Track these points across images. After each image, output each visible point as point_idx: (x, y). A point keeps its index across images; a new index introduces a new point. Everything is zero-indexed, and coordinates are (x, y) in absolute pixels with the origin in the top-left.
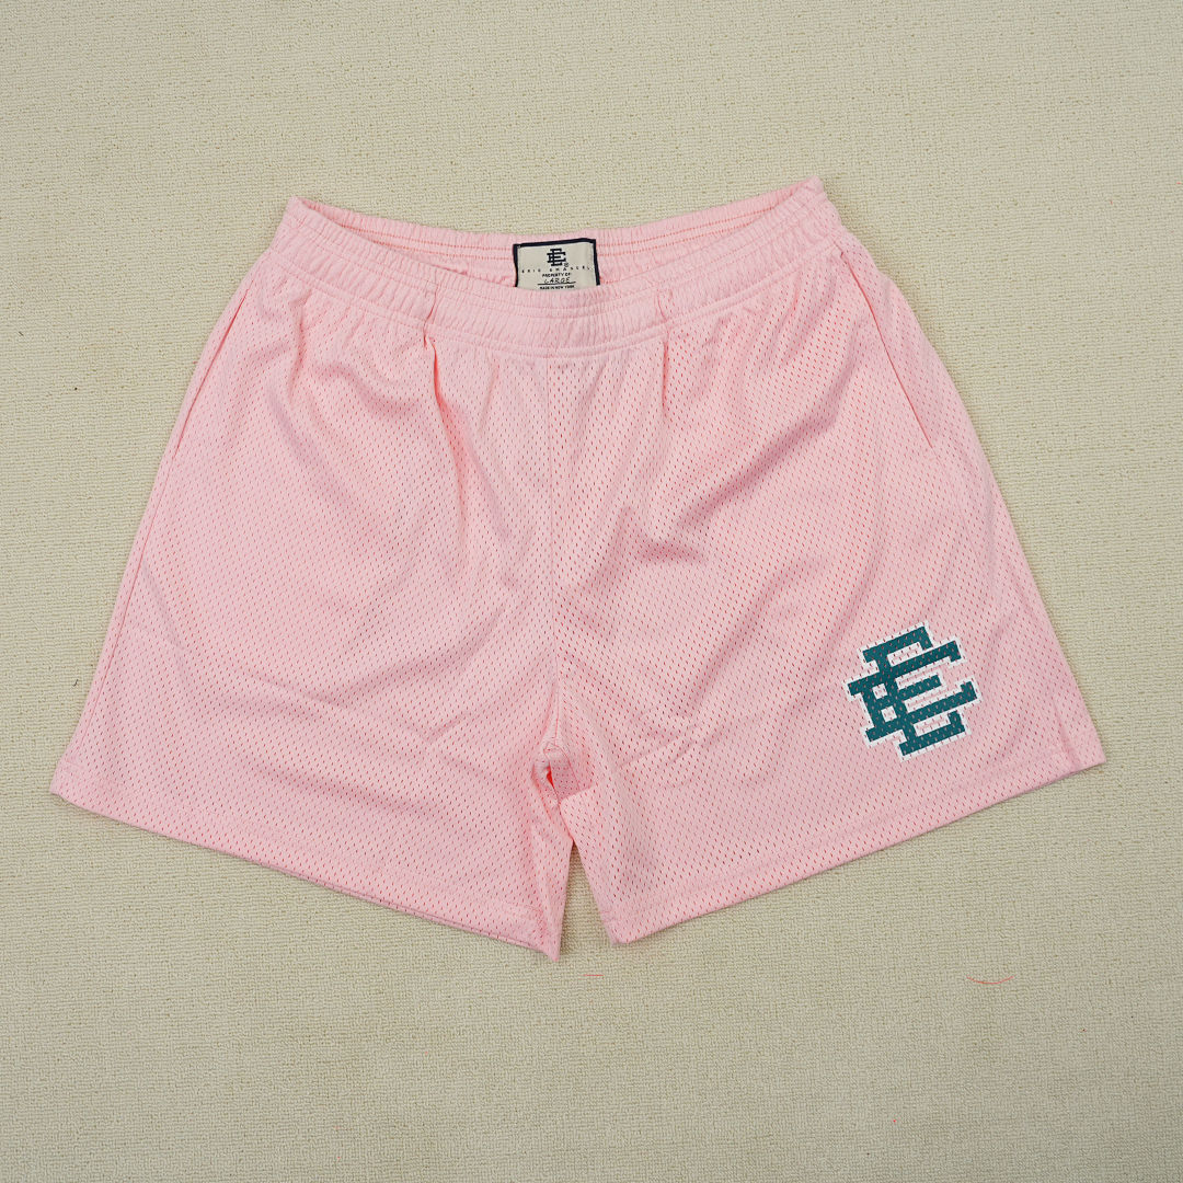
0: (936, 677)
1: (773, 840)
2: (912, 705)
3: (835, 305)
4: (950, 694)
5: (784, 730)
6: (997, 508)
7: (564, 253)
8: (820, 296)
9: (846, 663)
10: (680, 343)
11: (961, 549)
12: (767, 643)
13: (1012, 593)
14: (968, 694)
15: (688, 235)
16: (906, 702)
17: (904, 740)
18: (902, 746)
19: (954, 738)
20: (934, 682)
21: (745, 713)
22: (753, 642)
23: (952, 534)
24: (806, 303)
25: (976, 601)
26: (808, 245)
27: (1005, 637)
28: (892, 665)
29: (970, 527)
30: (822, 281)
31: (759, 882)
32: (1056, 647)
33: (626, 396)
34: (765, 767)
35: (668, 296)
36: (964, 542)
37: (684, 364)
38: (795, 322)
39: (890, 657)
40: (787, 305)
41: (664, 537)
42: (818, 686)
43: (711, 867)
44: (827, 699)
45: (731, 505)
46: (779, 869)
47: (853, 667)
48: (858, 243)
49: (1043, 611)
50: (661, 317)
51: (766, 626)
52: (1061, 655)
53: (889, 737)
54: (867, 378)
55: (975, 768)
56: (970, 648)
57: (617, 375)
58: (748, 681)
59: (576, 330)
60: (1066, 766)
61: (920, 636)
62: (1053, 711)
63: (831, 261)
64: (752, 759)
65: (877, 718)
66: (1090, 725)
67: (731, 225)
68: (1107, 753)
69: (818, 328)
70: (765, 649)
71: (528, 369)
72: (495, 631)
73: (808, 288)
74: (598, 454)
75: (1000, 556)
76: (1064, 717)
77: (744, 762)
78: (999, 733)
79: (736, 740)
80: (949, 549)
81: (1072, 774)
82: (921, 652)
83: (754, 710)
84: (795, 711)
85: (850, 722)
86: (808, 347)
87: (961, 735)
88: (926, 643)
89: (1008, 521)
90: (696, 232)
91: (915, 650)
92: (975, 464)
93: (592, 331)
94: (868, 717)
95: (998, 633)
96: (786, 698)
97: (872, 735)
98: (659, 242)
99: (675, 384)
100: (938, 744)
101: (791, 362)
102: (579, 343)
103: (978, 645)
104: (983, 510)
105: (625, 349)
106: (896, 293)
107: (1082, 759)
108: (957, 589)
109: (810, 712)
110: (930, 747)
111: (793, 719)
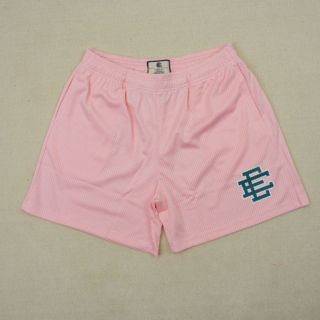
0: (262, 181)
1: (217, 225)
2: (256, 188)
3: (235, 78)
4: (266, 185)
5: (220, 194)
6: (280, 134)
7: (161, 64)
8: (231, 76)
10: (193, 88)
11: (270, 145)
12: (216, 171)
13: (284, 158)
14: (271, 185)
15: (195, 59)
16: (254, 187)
17: (253, 198)
18: (253, 199)
19: (267, 197)
20: (262, 182)
21: (210, 190)
22: (212, 170)
23: (267, 141)
24: (227, 77)
25: (274, 159)
26: (228, 61)
27: (282, 170)
28: (250, 177)
29: (272, 139)
30: (232, 71)
31: (213, 236)
32: (296, 172)
33: (177, 103)
34: (215, 205)
35: (189, 75)
36: (270, 143)
37: (193, 94)
38: (224, 83)
39: (250, 175)
40: (222, 78)
41: (188, 141)
42: (230, 183)
43: (200, 232)
44: (232, 186)
45: (206, 133)
46: (219, 233)
47: (239, 177)
48: (242, 61)
49: (292, 162)
50: (187, 81)
51: (216, 166)
52: (297, 174)
53: (249, 197)
54: (244, 98)
55: (273, 206)
56: (272, 173)
57: (175, 97)
58: (210, 181)
59: (164, 85)
60: (298, 205)
61: (258, 169)
62: (295, 190)
63: (234, 66)
64: (212, 203)
65: (246, 191)
66: (305, 194)
67: (207, 56)
68: (310, 202)
69: (230, 84)
70: (215, 172)
71: (151, 95)
72: (141, 167)
73: (228, 73)
74: (170, 119)
75: (280, 147)
76: (298, 192)
77: (209, 203)
78: (280, 196)
79: (207, 197)
80: (266, 145)
81: (300, 208)
82: (258, 173)
83: (212, 189)
84: (223, 190)
85: (239, 193)
86: (228, 89)
87: (269, 197)
88: (260, 171)
89: (283, 138)
90: (197, 58)
91: (257, 173)
92: (274, 122)
93: (168, 84)
94: (244, 191)
95: (280, 168)
96: (221, 186)
97: (245, 196)
98: (187, 61)
99: (191, 99)
100: (263, 199)
101: (223, 94)
102: (165, 88)
103: (274, 172)
104: (276, 135)
105: (177, 90)
106: (252, 75)
107: (303, 203)
108: (269, 156)
109: (227, 190)
110: (261, 200)
111: (223, 192)
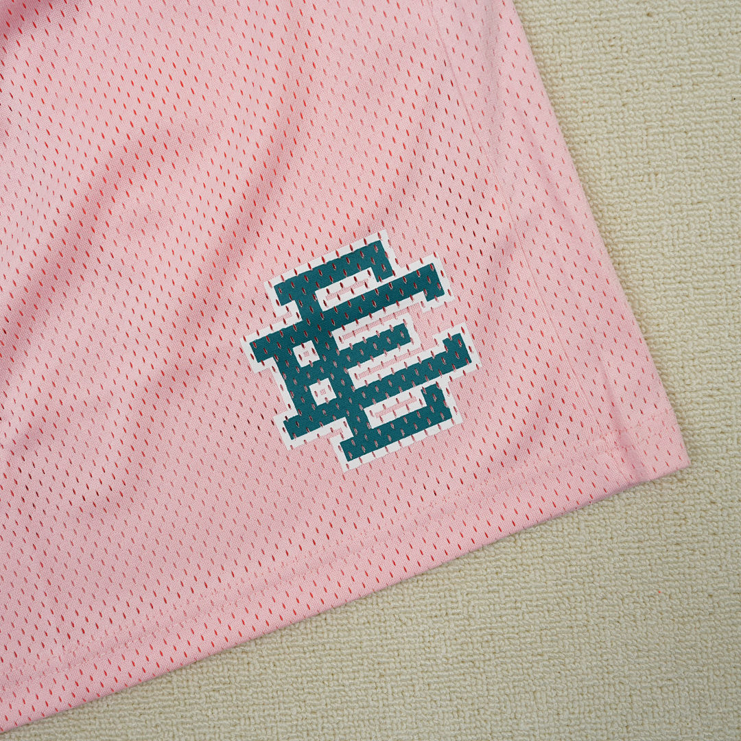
0: (402, 328)
1: (135, 602)
2: (362, 375)
4: (425, 355)
5: (145, 421)
6: (505, 26)
9: (247, 306)
11: (442, 101)
12: (114, 277)
13: (532, 178)
14: (455, 354)
16: (351, 371)
17: (348, 434)
18: (345, 445)
19: (433, 430)
20: (398, 336)
21: (81, 395)
22: (89, 275)
23: (426, 76)
27: (518, 255)
28: (324, 309)
29: (455, 60)
31: (112, 672)
32: (607, 270)
34: (117, 485)
36: (446, 88)
39: (321, 294)
42: (200, 347)
43: (36, 648)
44: (218, 371)
46: (144, 650)
47: (258, 312)
49: (584, 206)
51: (109, 247)
52: (614, 282)
53: (324, 430)
55: (469, 479)
56: (458, 276)
58: (84, 341)
60: (620, 473)
61: (373, 257)
62: (600, 381)
64: (97, 473)
65: (302, 398)
66: (664, 404)
68: (692, 449)
70: (111, 288)
75: (509, 112)
76: (618, 392)
77: (84, 478)
78: (507, 421)
79: (70, 441)
80: (420, 102)
81: (630, 487)
82: (374, 284)
83: (96, 390)
84: (164, 392)
85: (258, 408)
87: (446, 425)
88: (381, 265)
89: (524, 49)
91: (364, 282)
94: (287, 397)
95: (505, 249)
96: (146, 370)
97: (295, 427)
100: (407, 441)
103: (471, 270)
104: (477, 27)
107: (649, 464)
109: (189, 393)
110: (393, 447)
111: (161, 404)
